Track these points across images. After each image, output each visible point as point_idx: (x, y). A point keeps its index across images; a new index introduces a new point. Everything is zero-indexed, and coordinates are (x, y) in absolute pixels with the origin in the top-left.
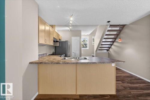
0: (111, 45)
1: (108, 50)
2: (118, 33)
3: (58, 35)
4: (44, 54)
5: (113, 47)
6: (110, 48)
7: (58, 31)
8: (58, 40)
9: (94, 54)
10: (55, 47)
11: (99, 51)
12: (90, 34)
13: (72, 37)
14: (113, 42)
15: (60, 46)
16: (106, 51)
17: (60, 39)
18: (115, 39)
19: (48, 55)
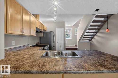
0: (94, 35)
1: (90, 40)
2: (102, 24)
3: (42, 25)
4: (24, 46)
5: (95, 37)
6: (92, 38)
7: (43, 22)
8: (43, 31)
9: (77, 43)
10: (40, 37)
11: (81, 41)
12: (73, 26)
13: (57, 28)
14: (96, 33)
15: (45, 36)
16: (88, 41)
17: (44, 30)
18: (99, 29)
19: (30, 46)
